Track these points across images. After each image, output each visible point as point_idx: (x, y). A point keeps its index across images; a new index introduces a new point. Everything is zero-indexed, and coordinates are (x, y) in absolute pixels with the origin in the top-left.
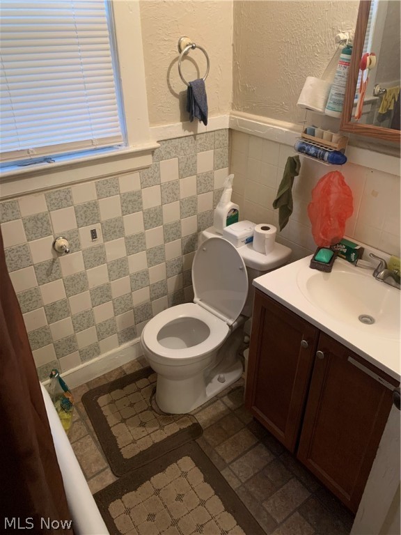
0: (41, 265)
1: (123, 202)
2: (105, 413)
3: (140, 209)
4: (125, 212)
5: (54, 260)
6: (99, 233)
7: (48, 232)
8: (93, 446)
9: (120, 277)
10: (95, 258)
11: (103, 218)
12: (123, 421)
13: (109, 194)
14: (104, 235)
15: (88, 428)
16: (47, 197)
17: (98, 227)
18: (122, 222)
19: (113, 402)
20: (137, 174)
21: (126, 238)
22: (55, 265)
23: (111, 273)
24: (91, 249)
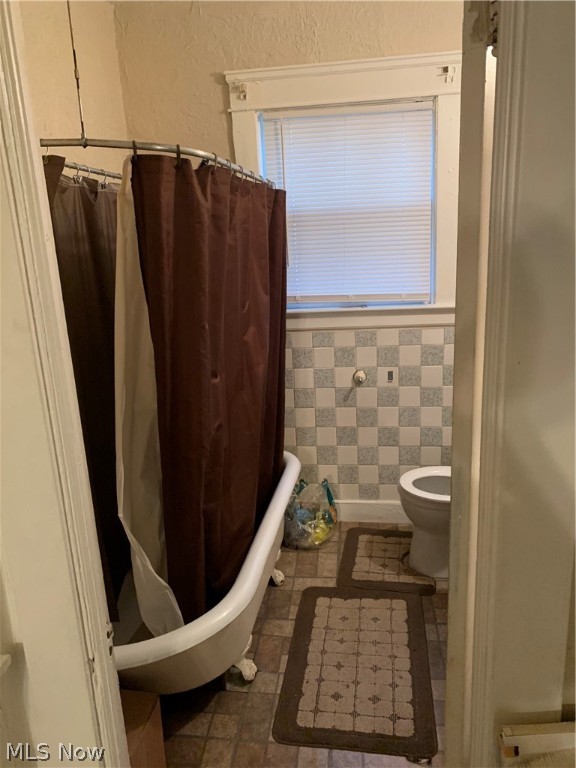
0: (341, 389)
1: (424, 353)
2: (359, 546)
3: (440, 363)
4: (424, 363)
5: (352, 389)
6: (395, 376)
7: (352, 363)
8: (335, 561)
9: (409, 426)
10: (389, 398)
11: (402, 363)
12: (370, 557)
13: (411, 343)
14: (401, 379)
15: (339, 550)
16: (357, 335)
17: (395, 371)
18: (420, 372)
19: (371, 542)
20: (442, 330)
21: (422, 388)
22: (352, 393)
23: (402, 418)
24: (386, 388)
